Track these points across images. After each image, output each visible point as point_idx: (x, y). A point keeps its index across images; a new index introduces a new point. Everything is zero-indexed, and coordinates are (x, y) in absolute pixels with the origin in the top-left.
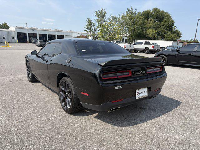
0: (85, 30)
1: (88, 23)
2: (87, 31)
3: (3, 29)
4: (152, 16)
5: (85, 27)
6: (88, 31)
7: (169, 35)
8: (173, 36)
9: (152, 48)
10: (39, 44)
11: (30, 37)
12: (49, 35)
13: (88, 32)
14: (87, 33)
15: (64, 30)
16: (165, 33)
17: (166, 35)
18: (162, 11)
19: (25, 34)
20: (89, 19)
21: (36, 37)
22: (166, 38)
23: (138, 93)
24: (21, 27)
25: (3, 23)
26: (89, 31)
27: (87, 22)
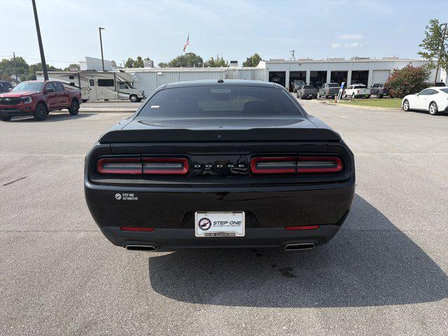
0: (420, 53)
1: (431, 34)
2: (425, 55)
3: (251, 66)
5: (421, 46)
6: (429, 53)
10: (303, 94)
11: (292, 79)
12: (332, 72)
13: (429, 57)
14: (425, 59)
15: (372, 58)
19: (284, 73)
20: (434, 22)
21: (304, 79)
23: (206, 221)
24: (279, 60)
25: (253, 55)
26: (432, 55)
27: (428, 30)
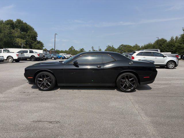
4: (17, 27)
7: (36, 45)
8: (38, 45)
9: (38, 56)
16: (32, 43)
17: (33, 45)
18: (25, 23)
22: (33, 47)
